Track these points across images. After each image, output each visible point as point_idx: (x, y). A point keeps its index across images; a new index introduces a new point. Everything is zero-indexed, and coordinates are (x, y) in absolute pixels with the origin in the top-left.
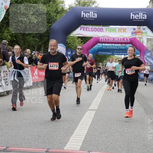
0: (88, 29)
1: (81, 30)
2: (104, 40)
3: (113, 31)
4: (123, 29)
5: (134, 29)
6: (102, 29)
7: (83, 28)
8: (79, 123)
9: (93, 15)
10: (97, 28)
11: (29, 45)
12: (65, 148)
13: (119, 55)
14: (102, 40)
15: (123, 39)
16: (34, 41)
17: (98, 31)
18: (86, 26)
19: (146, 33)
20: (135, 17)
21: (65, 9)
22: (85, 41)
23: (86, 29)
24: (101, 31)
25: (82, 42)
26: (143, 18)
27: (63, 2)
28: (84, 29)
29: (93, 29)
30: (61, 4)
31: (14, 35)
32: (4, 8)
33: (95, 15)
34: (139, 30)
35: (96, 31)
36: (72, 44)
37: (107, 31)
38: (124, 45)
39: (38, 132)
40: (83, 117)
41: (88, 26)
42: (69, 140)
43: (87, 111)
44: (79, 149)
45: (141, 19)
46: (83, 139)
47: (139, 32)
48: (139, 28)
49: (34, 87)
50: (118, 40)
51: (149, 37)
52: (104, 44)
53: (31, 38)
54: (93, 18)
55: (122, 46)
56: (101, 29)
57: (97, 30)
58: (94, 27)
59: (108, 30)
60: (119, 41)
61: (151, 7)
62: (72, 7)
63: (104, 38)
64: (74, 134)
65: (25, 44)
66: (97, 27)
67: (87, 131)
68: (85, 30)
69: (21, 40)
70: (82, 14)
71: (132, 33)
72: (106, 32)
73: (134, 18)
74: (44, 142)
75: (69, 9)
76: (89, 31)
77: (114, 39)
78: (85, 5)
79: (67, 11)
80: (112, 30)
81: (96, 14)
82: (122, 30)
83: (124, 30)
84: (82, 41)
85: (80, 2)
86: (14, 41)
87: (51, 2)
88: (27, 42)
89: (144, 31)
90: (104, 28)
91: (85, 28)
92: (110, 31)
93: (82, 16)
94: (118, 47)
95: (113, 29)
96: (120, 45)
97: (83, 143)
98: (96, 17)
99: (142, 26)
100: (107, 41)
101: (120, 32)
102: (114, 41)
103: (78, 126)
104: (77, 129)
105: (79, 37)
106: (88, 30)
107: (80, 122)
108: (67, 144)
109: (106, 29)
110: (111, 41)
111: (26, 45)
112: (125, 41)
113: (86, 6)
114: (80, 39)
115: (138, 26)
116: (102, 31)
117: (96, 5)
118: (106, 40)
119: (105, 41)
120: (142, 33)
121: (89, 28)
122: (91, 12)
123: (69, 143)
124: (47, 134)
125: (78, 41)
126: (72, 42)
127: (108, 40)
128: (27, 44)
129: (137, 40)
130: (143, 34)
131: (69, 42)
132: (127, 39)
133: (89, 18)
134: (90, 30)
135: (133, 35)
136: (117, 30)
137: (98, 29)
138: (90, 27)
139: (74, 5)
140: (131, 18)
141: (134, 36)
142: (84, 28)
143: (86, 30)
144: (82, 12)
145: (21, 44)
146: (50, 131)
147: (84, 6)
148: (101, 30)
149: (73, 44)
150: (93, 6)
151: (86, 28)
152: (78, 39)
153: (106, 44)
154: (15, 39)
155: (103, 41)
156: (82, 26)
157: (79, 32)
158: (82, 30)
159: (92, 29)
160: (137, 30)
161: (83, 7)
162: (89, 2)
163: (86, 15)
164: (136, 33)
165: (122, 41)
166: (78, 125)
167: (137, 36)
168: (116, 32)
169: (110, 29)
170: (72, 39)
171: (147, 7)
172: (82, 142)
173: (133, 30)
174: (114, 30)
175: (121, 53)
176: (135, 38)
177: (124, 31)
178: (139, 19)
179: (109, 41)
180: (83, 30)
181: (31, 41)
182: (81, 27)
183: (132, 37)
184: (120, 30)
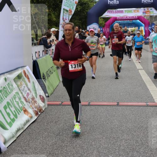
5: (144, 10)
9: (116, 2)
14: (118, 18)
18: (111, 10)
19: (153, 12)
32: (75, 3)
35: (118, 13)
38: (132, 20)
45: (149, 3)
48: (148, 9)
50: (130, 17)
54: (116, 4)
59: (126, 11)
70: (109, 2)
71: (143, 13)
72: (125, 13)
73: (144, 2)
77: (126, 17)
81: (118, 1)
82: (136, 11)
83: (138, 11)
89: (151, 11)
94: (127, 22)
98: (118, 3)
102: (127, 19)
110: (125, 19)
112: (134, 18)
118: (121, 18)
120: (150, 12)
127: (123, 18)
133: (114, 4)
134: (114, 12)
136: (133, 11)
137: (120, 12)
138: (114, 10)
140: (142, 2)
156: (109, 10)
157: (107, 14)
158: (109, 13)
160: (146, 10)
163: (111, 3)
164: (146, 12)
165: (132, 18)
168: (132, 13)
174: (130, 12)
175: (129, 26)
178: (147, 3)
180: (110, 13)
184: (135, 11)
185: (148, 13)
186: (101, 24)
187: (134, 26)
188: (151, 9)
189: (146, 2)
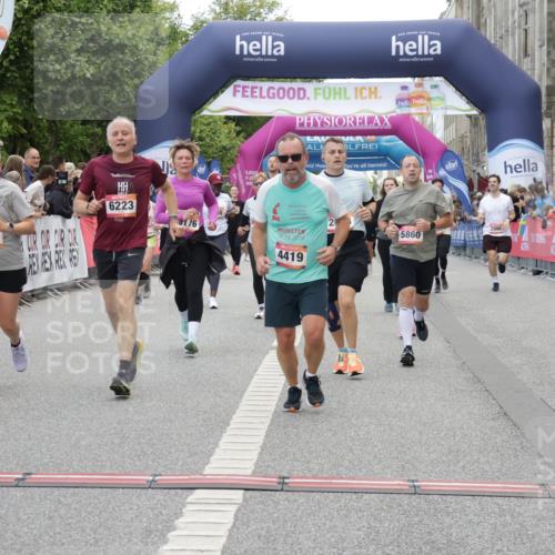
0: (258, 90)
1: (234, 95)
2: (309, 124)
3: (337, 97)
4: (370, 89)
5: (404, 88)
6: (302, 92)
7: (241, 89)
8: (244, 391)
9: (274, 47)
10: (286, 88)
11: (70, 148)
12: (208, 470)
13: (360, 169)
14: (302, 124)
15: (371, 120)
16: (88, 136)
17: (291, 95)
18: (250, 83)
19: (443, 99)
20: (407, 49)
21: (182, 29)
22: (250, 129)
23: (253, 92)
24: (299, 98)
25: (238, 133)
26: (432, 52)
27: (173, 8)
28: (244, 91)
29: (275, 91)
30: (167, 15)
31: (21, 118)
33: (278, 46)
34: (420, 89)
35: (283, 98)
36: (208, 140)
37: (320, 98)
38: (373, 137)
39: (119, 423)
40: (258, 372)
41: (258, 83)
42: (217, 445)
43: (267, 353)
44: (249, 472)
45: (423, 56)
46: (260, 440)
47: (420, 97)
48: (420, 85)
49: (92, 281)
50: (355, 123)
51: (450, 112)
52: (308, 138)
53: (78, 128)
54: (273, 56)
55: (368, 142)
56: (299, 89)
57: (286, 94)
58: (277, 84)
59: (321, 92)
60: (358, 127)
61: (451, 16)
62: (203, 22)
63: (309, 119)
64: (232, 425)
65: (58, 146)
66: (287, 85)
67: (271, 416)
68: (249, 94)
69: (46, 134)
70: (238, 43)
71: (399, 100)
72: (315, 98)
73: (401, 53)
74: (139, 453)
75: (195, 28)
76: (261, 97)
77: (340, 122)
78: (246, 15)
79: (187, 35)
80: (335, 93)
81: (282, 44)
82: (366, 93)
83: (374, 92)
84: (238, 128)
85: (227, 4)
86: (22, 135)
87: (138, 10)
88: (66, 140)
89: (434, 93)
90: (310, 86)
91: (249, 90)
92: (327, 95)
93: (238, 52)
94: (353, 146)
95: (337, 90)
96: (359, 138)
97: (260, 454)
98: (282, 53)
99: (427, 78)
100: (319, 128)
101: (359, 100)
102: (341, 128)
103: (244, 402)
104: (240, 408)
105: (228, 118)
106: (257, 94)
107: (249, 389)
108: (212, 459)
109: (315, 89)
110: (333, 128)
111: (61, 148)
112: (376, 124)
113: (249, 16)
114: (232, 125)
115: (414, 76)
116: (302, 95)
117: (278, 13)
118: (315, 124)
119: (312, 128)
120: (429, 99)
121: (261, 88)
122: (264, 38)
123: (218, 454)
124: (149, 429)
125: (227, 131)
126: (207, 135)
127: (322, 123)
128: (66, 145)
129: (414, 120)
130: (433, 102)
131: (197, 135)
132: (382, 120)
133: (261, 56)
134: (265, 94)
135: (400, 107)
136: (351, 93)
137: (291, 92)
138: (266, 85)
139: (209, 17)
140: (394, 53)
141: (405, 111)
142: (244, 87)
143: (252, 96)
144: (238, 37)
145: (47, 147)
146: (156, 419)
147: (240, 18)
148: (300, 95)
149: (212, 139)
150: (271, 17)
151: (253, 88)
152: (225, 123)
153: (316, 138)
154: (25, 131)
155: (306, 128)
156: (239, 82)
157: (231, 102)
158: (239, 94)
159: (271, 91)
160: (413, 90)
161: (238, 21)
162: (258, 4)
163: (250, 48)
164: (409, 99)
165: (366, 126)
166: (241, 396)
167: (413, 110)
168: (348, 98)
169: (327, 90)
170: (209, 124)
171: (443, 14)
172: (259, 449)
173: (400, 91)
174: (340, 94)
175: (364, 166)
176: (407, 117)
177: (373, 96)
178: (417, 56)
179: (326, 128)
180: (244, 96)
181: (75, 136)
182: (235, 86)
183: (399, 112)
184: (359, 91)
185: (421, 101)
186: (224, 148)
187: (385, 165)
188: (436, 86)
189: (410, 53)
